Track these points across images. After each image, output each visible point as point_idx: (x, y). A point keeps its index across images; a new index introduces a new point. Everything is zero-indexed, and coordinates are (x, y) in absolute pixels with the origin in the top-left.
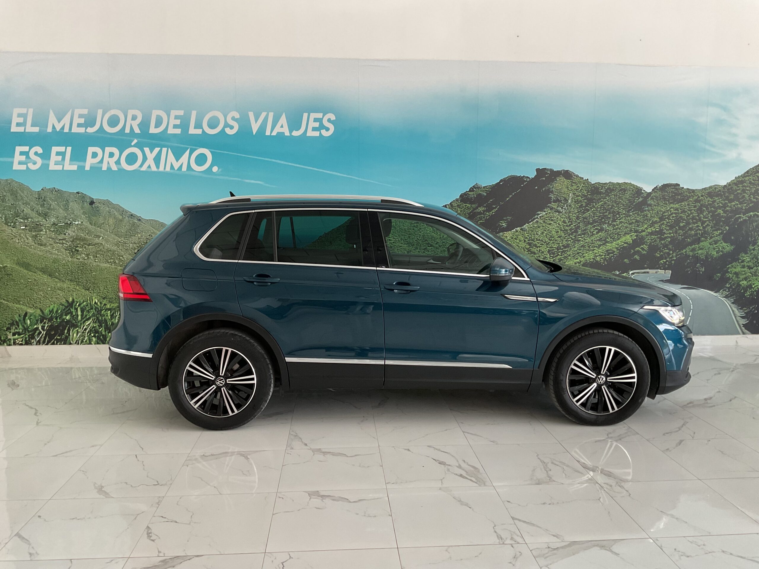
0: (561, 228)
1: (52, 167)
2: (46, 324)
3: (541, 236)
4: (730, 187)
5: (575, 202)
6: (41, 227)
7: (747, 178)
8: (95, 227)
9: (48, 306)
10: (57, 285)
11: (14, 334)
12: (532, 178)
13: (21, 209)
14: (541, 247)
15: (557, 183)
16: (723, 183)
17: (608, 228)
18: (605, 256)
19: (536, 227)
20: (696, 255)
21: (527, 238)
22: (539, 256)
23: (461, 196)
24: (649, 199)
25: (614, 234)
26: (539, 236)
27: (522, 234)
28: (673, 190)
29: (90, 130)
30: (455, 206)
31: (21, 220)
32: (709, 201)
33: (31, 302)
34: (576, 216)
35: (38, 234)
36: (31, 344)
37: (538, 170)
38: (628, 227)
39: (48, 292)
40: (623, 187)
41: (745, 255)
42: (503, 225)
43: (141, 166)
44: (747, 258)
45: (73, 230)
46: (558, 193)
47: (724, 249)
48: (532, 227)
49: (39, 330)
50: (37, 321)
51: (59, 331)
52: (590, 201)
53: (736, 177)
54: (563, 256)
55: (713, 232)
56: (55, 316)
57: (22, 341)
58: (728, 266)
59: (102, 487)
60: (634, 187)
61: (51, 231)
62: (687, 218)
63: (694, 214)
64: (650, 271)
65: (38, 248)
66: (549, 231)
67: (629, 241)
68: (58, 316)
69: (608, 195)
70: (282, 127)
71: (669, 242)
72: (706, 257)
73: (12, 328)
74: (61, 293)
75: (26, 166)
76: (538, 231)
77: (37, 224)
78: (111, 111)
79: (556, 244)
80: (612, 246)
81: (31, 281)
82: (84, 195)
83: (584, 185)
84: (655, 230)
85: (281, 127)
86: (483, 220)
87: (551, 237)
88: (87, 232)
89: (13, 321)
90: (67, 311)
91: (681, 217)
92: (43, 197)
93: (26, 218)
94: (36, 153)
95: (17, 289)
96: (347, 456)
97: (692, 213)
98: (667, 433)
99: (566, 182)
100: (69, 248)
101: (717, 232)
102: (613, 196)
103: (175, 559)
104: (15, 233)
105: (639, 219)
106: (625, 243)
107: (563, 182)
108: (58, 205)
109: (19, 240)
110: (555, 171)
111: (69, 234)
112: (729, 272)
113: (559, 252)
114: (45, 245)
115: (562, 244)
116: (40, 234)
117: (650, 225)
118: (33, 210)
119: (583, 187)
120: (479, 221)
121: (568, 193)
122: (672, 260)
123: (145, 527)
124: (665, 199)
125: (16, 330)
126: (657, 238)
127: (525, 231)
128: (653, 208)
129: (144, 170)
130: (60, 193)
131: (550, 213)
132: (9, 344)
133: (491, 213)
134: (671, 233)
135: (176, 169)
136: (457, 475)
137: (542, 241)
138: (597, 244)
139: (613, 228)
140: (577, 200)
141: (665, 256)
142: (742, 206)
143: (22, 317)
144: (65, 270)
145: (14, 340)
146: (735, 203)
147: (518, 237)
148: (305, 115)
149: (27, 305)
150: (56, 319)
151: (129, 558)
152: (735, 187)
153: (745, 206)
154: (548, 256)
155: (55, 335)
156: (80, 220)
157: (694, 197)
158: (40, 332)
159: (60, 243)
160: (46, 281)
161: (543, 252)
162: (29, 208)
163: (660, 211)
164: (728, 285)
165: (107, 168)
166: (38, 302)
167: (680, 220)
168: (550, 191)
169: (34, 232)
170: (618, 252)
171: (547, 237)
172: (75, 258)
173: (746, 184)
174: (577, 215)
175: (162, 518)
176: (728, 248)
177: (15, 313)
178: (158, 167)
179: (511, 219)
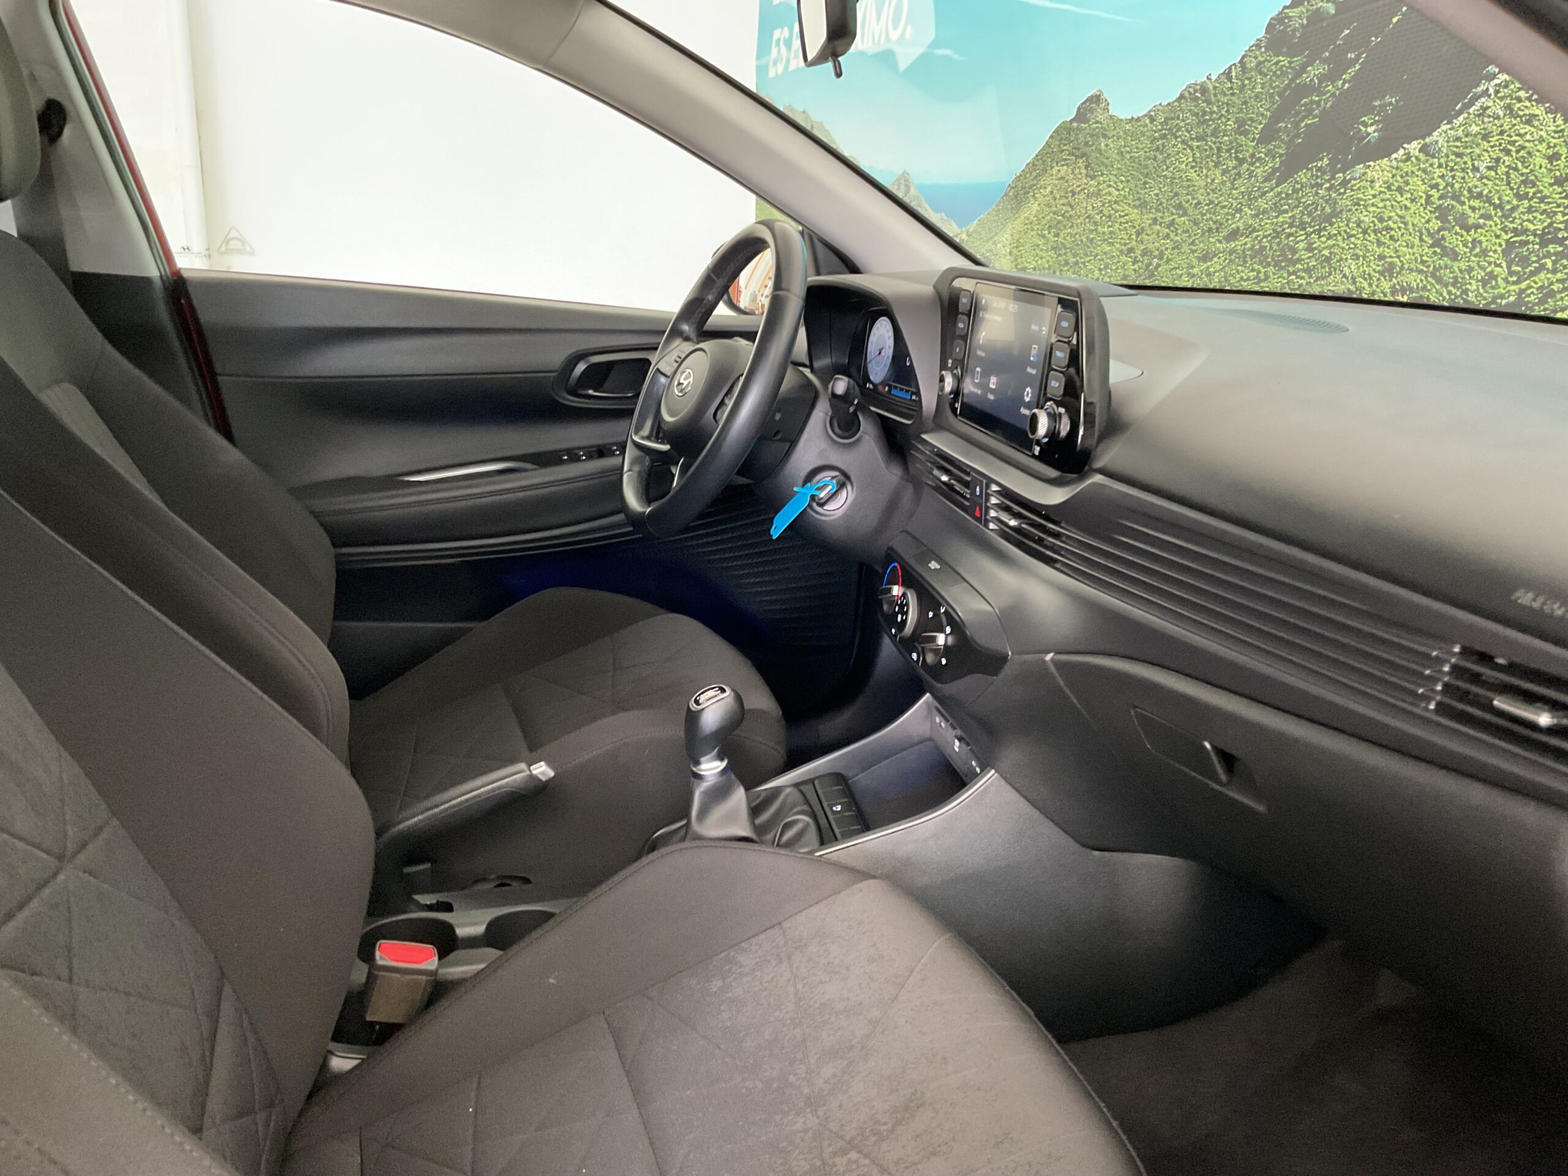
1: (792, 66)
19: (1475, 136)
21: (1436, 186)
22: (1470, 269)
26: (1482, 178)
27: (1423, 170)
42: (1368, 134)
48: (1458, 139)
54: (1559, 276)
66: (1522, 153)
76: (1479, 156)
79: (1539, 217)
86: (1314, 118)
87: (1524, 182)
94: (784, 41)
113: (1548, 255)
120: (1302, 120)
127: (1433, 156)
133: (1341, 83)
137: (1489, 200)
147: (1407, 183)
154: (1502, 272)
161: (1484, 253)
179: (1396, 107)
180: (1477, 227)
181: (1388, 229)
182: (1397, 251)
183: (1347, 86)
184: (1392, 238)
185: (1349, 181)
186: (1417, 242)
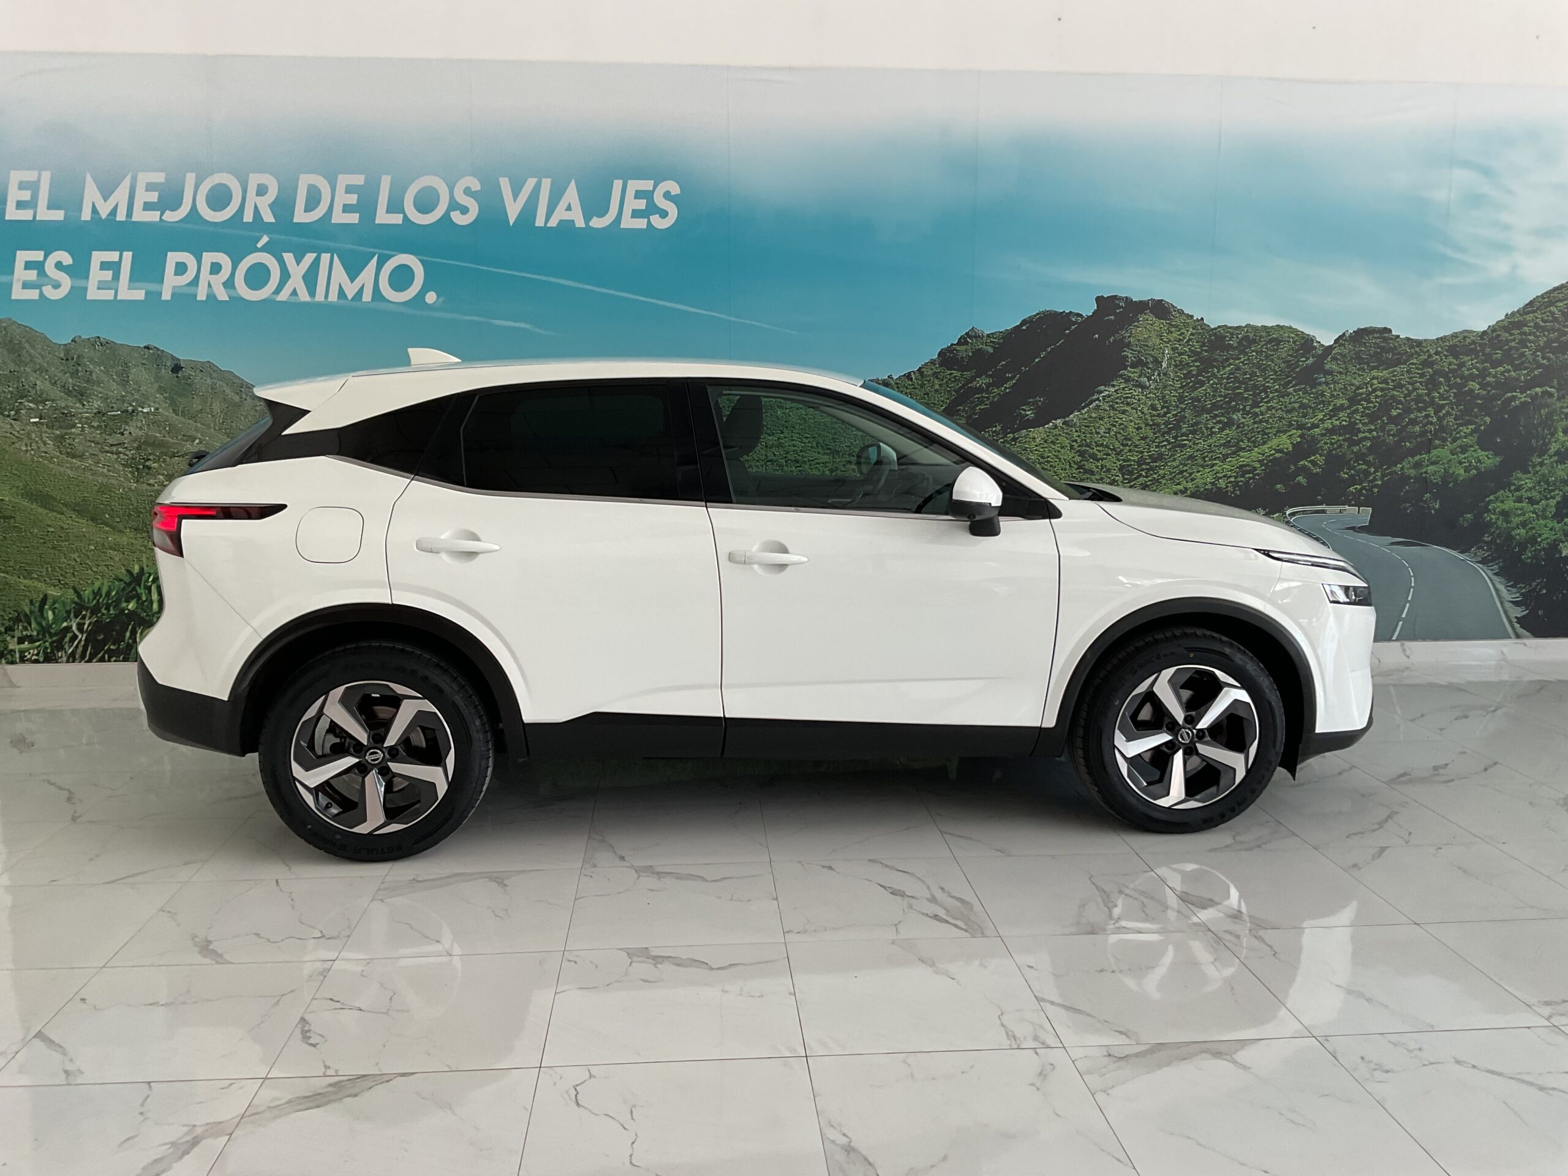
0: (1146, 419)
1: (93, 294)
2: (87, 618)
3: (1105, 437)
4: (1494, 335)
5: (1176, 366)
6: (74, 418)
7: (1529, 317)
8: (183, 419)
9: (89, 582)
10: (108, 538)
11: (21, 641)
12: (1089, 317)
13: (31, 381)
14: (1106, 459)
15: (1138, 327)
16: (1481, 326)
17: (1243, 420)
18: (1236, 477)
19: (1095, 418)
20: (1424, 475)
21: (1076, 441)
23: (939, 354)
24: (1329, 359)
25: (1254, 432)
26: (1102, 437)
27: (1066, 433)
28: (1378, 341)
29: (171, 217)
30: (929, 375)
31: (31, 405)
32: (1450, 364)
33: (54, 575)
34: (1177, 394)
35: (66, 434)
36: (56, 661)
37: (1099, 300)
38: (1284, 419)
39: (89, 553)
40: (1274, 336)
41: (1524, 476)
42: (1027, 415)
43: (277, 291)
44: (1527, 481)
45: (139, 425)
46: (1140, 347)
47: (1481, 464)
48: (1085, 419)
49: (73, 632)
50: (68, 612)
51: (114, 633)
52: (1207, 364)
53: (1507, 315)
54: (1150, 478)
55: (1457, 428)
56: (105, 602)
57: (37, 655)
58: (1487, 499)
59: (211, 942)
60: (1296, 335)
61: (93, 427)
62: (1404, 397)
63: (1420, 391)
64: (1330, 509)
65: (67, 462)
66: (1122, 426)
67: (1286, 446)
68: (112, 603)
69: (1243, 352)
70: (569, 208)
71: (1368, 448)
72: (1443, 478)
73: (16, 627)
74: (116, 555)
75: (37, 291)
76: (1099, 427)
77: (63, 413)
78: (215, 175)
79: (1135, 453)
80: (1251, 457)
81: (53, 530)
82: (159, 352)
83: (1195, 331)
84: (1340, 423)
85: (566, 210)
86: (987, 405)
87: (1125, 439)
88: (167, 429)
89: (19, 614)
90: (131, 591)
91: (1393, 397)
92: (75, 357)
93: (41, 400)
94: (59, 266)
95: (24, 547)
96: (706, 881)
97: (1415, 389)
98: (1354, 834)
99: (1159, 324)
100: (131, 464)
101: (1467, 428)
102: (1254, 354)
103: (358, 1080)
104: (18, 432)
105: (1307, 401)
106: (1277, 451)
107: (1151, 325)
108: (106, 372)
109: (26, 445)
110: (1136, 302)
111: (130, 433)
112: (1489, 511)
113: (1143, 470)
114: (81, 457)
115: (1148, 452)
116: (71, 433)
117: (1329, 414)
118: (55, 383)
119: (1192, 334)
120: (977, 405)
121: (1161, 348)
122: (1374, 486)
123: (298, 1021)
124: (1359, 359)
125: (24, 633)
126: (1343, 440)
127: (1071, 427)
128: (1336, 378)
129: (284, 299)
130: (110, 349)
131: (1123, 389)
132: (10, 660)
133: (1003, 388)
134: (1373, 430)
135: (350, 297)
136: (927, 915)
137: (1107, 447)
138: (1220, 453)
139: (1254, 419)
140: (1181, 362)
141: (1359, 476)
142: (1518, 374)
143: (37, 605)
144: (124, 507)
145: (22, 652)
146: (1504, 367)
147: (1058, 440)
148: (618, 184)
149: (47, 579)
150: (108, 609)
151: (266, 1078)
152: (1505, 336)
153: (1524, 375)
154: (1120, 478)
155: (105, 642)
156: (152, 404)
157: (1420, 355)
158: (75, 637)
159: (112, 453)
160: (84, 530)
161: (1109, 470)
162: (46, 380)
163: (1350, 385)
164: (1488, 537)
165: (207, 296)
166: (69, 574)
167: (1391, 404)
168: (1123, 344)
169: (57, 429)
170: (1262, 470)
171: (1117, 439)
172: (144, 483)
173: (1526, 329)
174: (1179, 393)
175: (330, 1002)
176: (1489, 460)
177: (22, 597)
178: (312, 293)
179: (1043, 402)
180: (1102, 459)
181: (1048, 462)
182: (1055, 472)
183: (1008, 390)
184: (1051, 466)
185: (1018, 438)
186: (1068, 467)
